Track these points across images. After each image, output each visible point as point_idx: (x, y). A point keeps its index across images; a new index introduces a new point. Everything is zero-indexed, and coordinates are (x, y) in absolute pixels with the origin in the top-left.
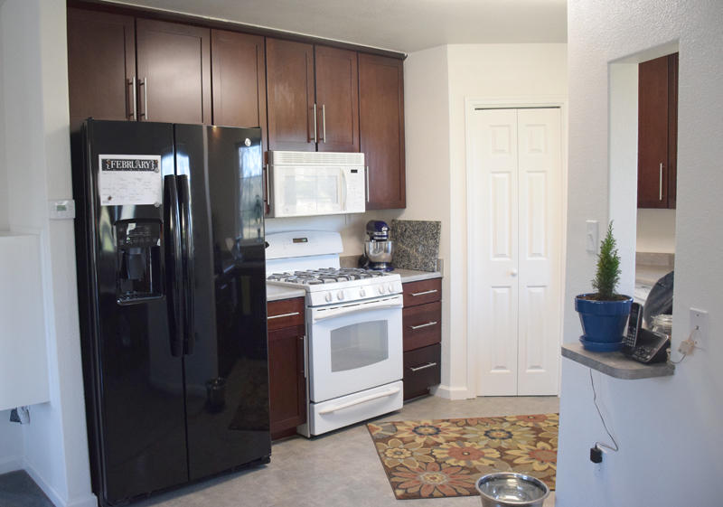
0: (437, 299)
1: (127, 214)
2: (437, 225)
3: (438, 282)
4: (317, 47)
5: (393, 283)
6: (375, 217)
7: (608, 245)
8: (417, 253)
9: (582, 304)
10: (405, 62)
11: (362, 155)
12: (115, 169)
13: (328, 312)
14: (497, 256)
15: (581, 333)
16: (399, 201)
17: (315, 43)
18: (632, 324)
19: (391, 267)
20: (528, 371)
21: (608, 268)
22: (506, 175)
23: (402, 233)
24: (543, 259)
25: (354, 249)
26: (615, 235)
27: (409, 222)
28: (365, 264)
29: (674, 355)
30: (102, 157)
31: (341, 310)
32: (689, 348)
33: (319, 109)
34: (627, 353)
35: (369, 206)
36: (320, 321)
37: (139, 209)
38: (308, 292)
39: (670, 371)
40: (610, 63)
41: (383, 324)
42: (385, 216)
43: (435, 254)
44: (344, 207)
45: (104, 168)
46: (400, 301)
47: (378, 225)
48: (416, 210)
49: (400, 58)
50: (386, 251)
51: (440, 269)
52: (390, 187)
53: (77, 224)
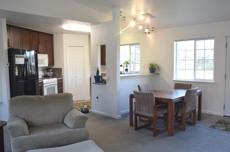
0: (62, 83)
2: (61, 69)
3: (62, 79)
4: (39, 33)
5: (55, 79)
6: (49, 67)
7: (98, 69)
8: (57, 74)
9: (95, 77)
10: (54, 36)
11: (47, 55)
12: (17, 57)
13: (46, 85)
14: (73, 74)
15: (95, 81)
16: (53, 64)
18: (101, 78)
19: (53, 77)
20: (80, 96)
21: (98, 72)
22: (74, 59)
24: (81, 75)
26: (99, 68)
27: (55, 68)
29: (107, 81)
30: (15, 55)
31: (48, 84)
32: (108, 80)
33: (40, 45)
34: (101, 82)
35: (49, 65)
36: (45, 86)
38: (43, 81)
39: (106, 84)
40: (97, 45)
41: (55, 87)
42: (51, 67)
43: (61, 74)
44: (45, 65)
45: (16, 57)
46: (57, 83)
47: (49, 69)
48: (56, 66)
49: (52, 35)
50: (51, 74)
51: (62, 77)
52: (51, 61)
53: (9, 67)
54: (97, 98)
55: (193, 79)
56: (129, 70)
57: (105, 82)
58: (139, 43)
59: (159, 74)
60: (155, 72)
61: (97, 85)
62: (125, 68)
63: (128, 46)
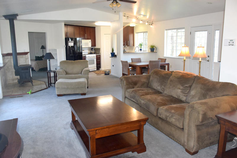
0: (100, 57)
1: (70, 47)
2: (100, 49)
3: (100, 55)
5: (95, 55)
6: (92, 47)
7: (113, 49)
8: (97, 52)
9: (111, 53)
11: (91, 40)
13: (88, 58)
14: (107, 52)
15: (111, 55)
16: (95, 46)
17: (85, 26)
18: (114, 54)
19: (94, 54)
21: (113, 50)
23: (96, 50)
25: (89, 52)
28: (91, 53)
30: (69, 41)
31: (89, 58)
32: (118, 55)
33: (86, 35)
34: (114, 56)
35: (92, 46)
37: (71, 46)
38: (86, 56)
41: (94, 60)
42: (93, 47)
43: (100, 52)
44: (89, 46)
46: (96, 57)
47: (92, 49)
48: (97, 47)
49: (95, 27)
50: (93, 52)
51: (100, 54)
52: (94, 44)
53: (66, 48)
54: (113, 66)
55: (175, 56)
56: (142, 50)
57: (116, 56)
58: (147, 32)
59: (156, 52)
60: (155, 51)
61: (112, 58)
62: (140, 48)
63: (143, 33)
